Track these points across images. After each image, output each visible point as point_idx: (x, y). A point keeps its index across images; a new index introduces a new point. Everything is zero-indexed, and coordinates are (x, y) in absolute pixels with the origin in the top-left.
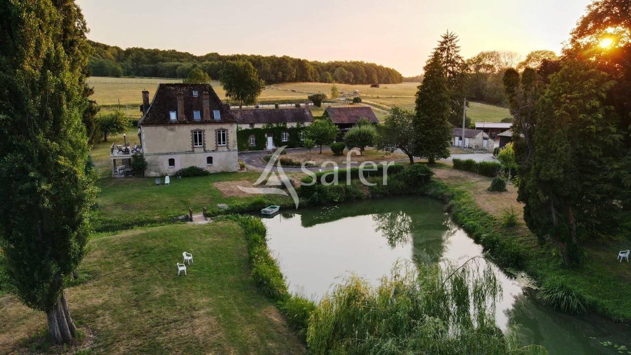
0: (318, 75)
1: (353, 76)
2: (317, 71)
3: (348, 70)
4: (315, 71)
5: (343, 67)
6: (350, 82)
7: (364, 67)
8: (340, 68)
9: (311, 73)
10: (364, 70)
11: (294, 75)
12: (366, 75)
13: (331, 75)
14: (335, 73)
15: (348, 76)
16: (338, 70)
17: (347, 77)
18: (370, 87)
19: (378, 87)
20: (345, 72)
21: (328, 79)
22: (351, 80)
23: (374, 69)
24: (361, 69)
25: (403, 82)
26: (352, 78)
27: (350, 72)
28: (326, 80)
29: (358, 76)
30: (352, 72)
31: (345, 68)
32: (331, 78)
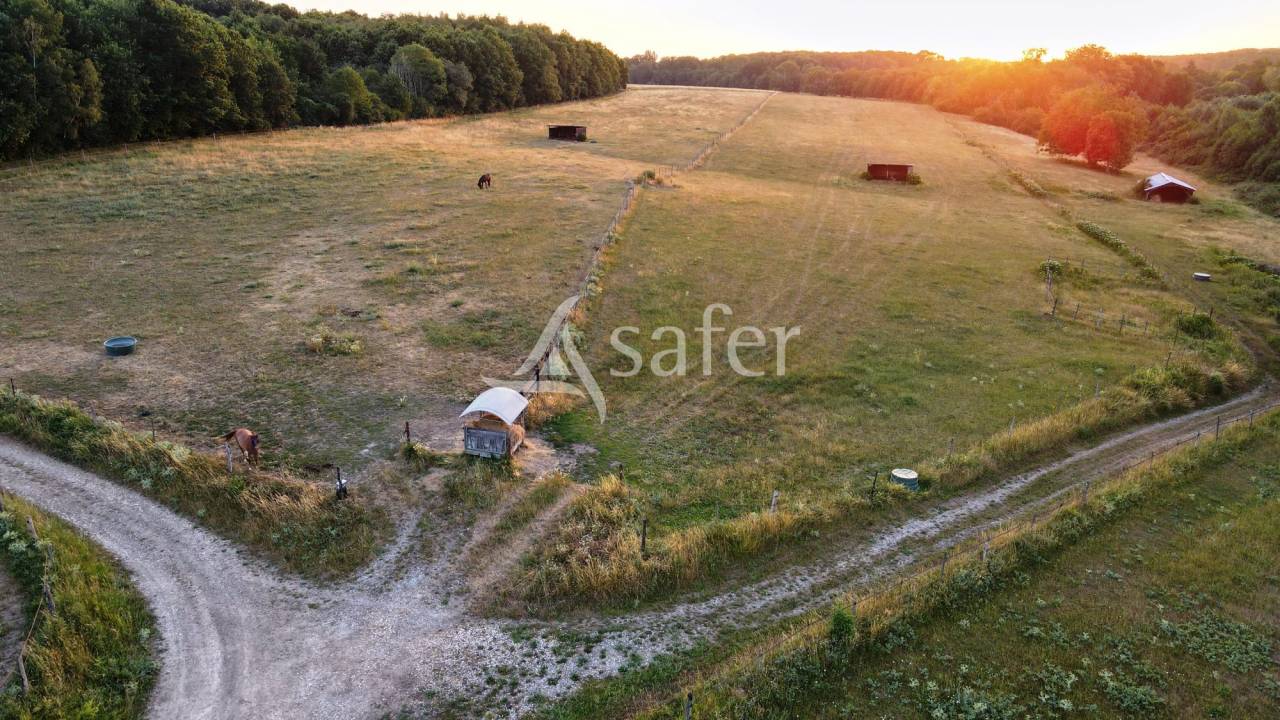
1: (469, 79)
3: (447, 56)
5: (428, 43)
6: (459, 103)
7: (513, 40)
8: (414, 45)
10: (512, 56)
12: (520, 74)
13: (369, 79)
14: (393, 70)
15: (449, 80)
16: (404, 57)
17: (443, 87)
18: (548, 135)
19: (582, 139)
20: (437, 65)
21: (352, 102)
22: (464, 97)
23: (547, 48)
24: (501, 49)
25: (628, 86)
26: (468, 89)
27: (456, 62)
28: (344, 107)
29: (491, 77)
30: (463, 65)
31: (434, 45)
32: (366, 95)
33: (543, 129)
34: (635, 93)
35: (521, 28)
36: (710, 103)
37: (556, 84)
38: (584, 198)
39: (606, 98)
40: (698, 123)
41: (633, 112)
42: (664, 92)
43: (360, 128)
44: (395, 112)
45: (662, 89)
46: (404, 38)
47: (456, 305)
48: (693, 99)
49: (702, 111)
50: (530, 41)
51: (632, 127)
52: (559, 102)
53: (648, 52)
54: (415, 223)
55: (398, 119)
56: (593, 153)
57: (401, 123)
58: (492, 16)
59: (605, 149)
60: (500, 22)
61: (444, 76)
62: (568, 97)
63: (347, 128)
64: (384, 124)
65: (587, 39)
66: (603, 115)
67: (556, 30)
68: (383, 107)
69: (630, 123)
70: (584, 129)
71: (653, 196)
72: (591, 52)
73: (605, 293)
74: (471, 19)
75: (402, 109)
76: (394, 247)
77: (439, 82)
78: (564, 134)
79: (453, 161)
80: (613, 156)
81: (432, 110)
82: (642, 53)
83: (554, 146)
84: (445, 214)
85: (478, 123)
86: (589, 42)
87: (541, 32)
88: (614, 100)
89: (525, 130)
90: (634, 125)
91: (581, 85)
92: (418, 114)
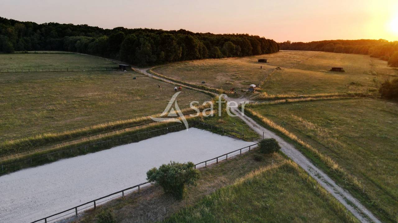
0: (207, 50)
1: (240, 49)
2: (206, 48)
3: (236, 44)
4: (203, 48)
5: (232, 41)
6: (238, 54)
7: (251, 40)
8: (229, 42)
9: (199, 50)
10: (250, 44)
11: (179, 54)
12: (252, 48)
13: (220, 49)
14: (224, 47)
15: (236, 49)
16: (227, 44)
17: (235, 51)
18: (258, 61)
19: (266, 62)
20: (234, 46)
21: (217, 54)
22: (239, 53)
23: (258, 42)
24: (248, 42)
25: (280, 50)
26: (240, 51)
27: (238, 45)
28: (215, 55)
29: (245, 49)
30: (239, 46)
31: (233, 42)
32: (220, 52)
33: (257, 60)
34: (281, 53)
35: (252, 36)
36: (302, 55)
37: (260, 50)
38: (265, 71)
39: (273, 54)
40: (295, 59)
41: (279, 57)
42: (289, 52)
43: (218, 59)
44: (225, 56)
45: (289, 51)
46: (226, 40)
47: (245, 81)
48: (297, 54)
49: (298, 57)
50: (255, 40)
51: (278, 60)
52: (260, 55)
53: (288, 41)
54: (236, 72)
55: (225, 57)
56: (268, 65)
57: (226, 58)
58: (245, 34)
59: (271, 64)
60: (247, 35)
61: (235, 49)
62: (263, 53)
63: (216, 59)
64: (223, 58)
65: (269, 39)
66: (272, 57)
67: (261, 37)
68: (222, 55)
69: (278, 59)
70: (266, 60)
71: (278, 71)
72: (270, 42)
73: (267, 81)
74: (240, 35)
75: (226, 55)
76: (234, 75)
77: (234, 50)
78: (262, 61)
79: (240, 65)
80: (272, 65)
81: (232, 56)
82: (286, 41)
83: (259, 63)
84: (240, 72)
85: (242, 59)
86: (270, 40)
87: (257, 37)
88: (275, 54)
89: (252, 60)
90: (279, 60)
91: (266, 50)
92: (229, 57)
